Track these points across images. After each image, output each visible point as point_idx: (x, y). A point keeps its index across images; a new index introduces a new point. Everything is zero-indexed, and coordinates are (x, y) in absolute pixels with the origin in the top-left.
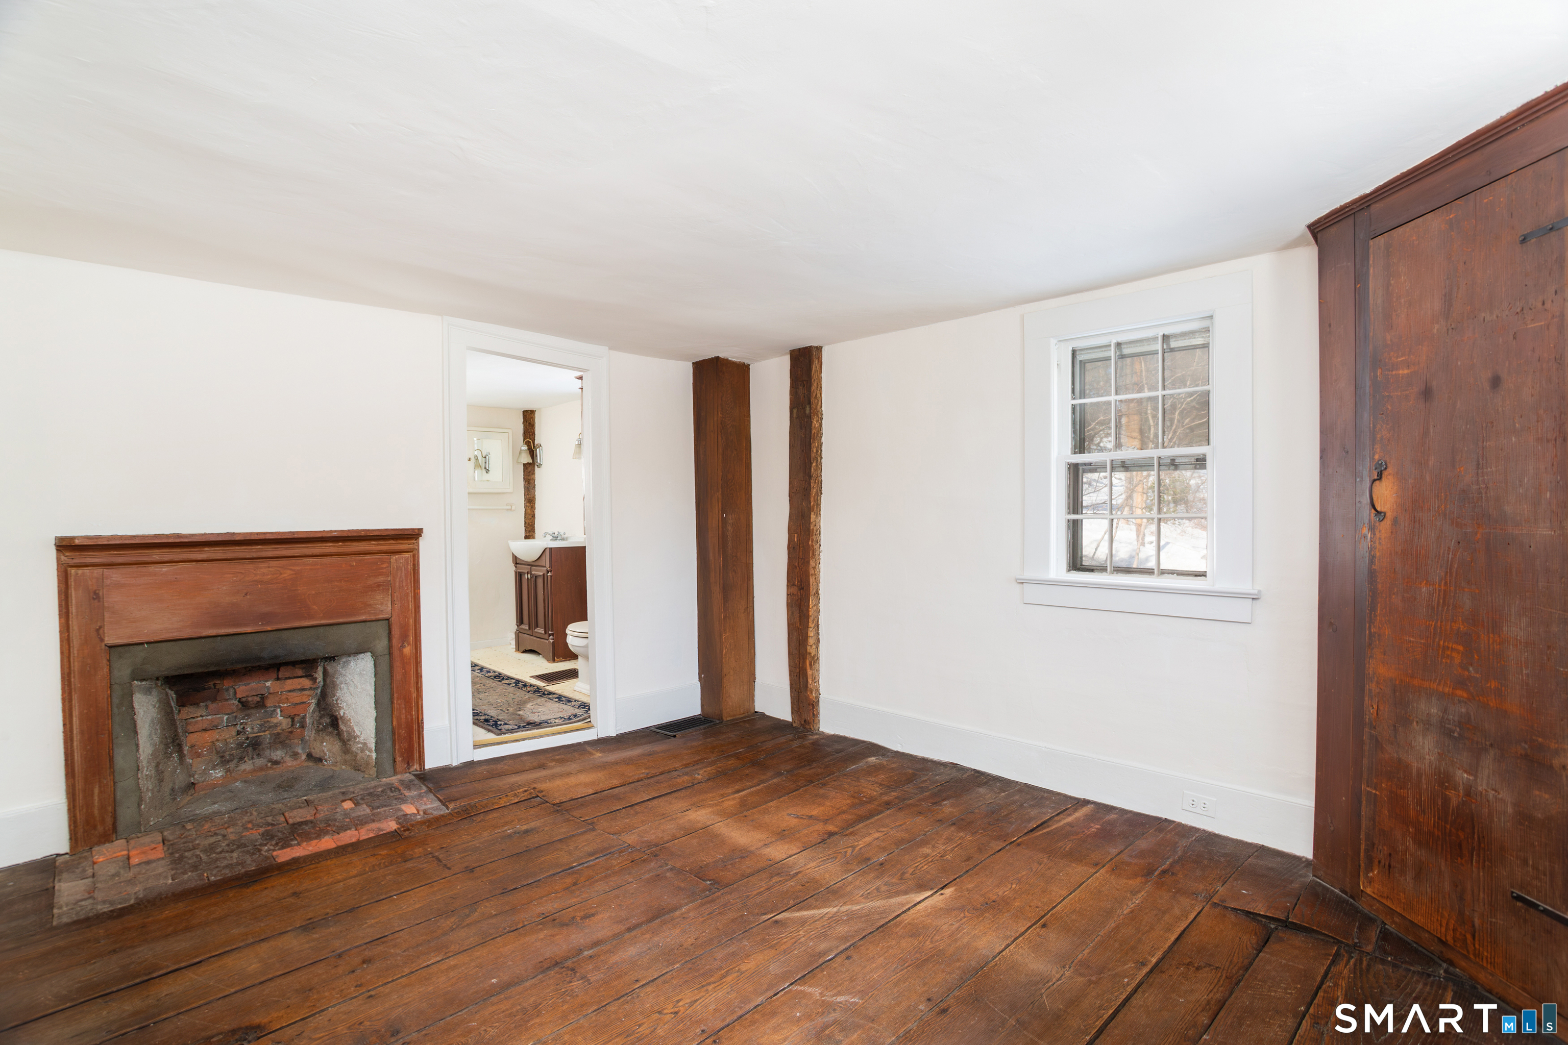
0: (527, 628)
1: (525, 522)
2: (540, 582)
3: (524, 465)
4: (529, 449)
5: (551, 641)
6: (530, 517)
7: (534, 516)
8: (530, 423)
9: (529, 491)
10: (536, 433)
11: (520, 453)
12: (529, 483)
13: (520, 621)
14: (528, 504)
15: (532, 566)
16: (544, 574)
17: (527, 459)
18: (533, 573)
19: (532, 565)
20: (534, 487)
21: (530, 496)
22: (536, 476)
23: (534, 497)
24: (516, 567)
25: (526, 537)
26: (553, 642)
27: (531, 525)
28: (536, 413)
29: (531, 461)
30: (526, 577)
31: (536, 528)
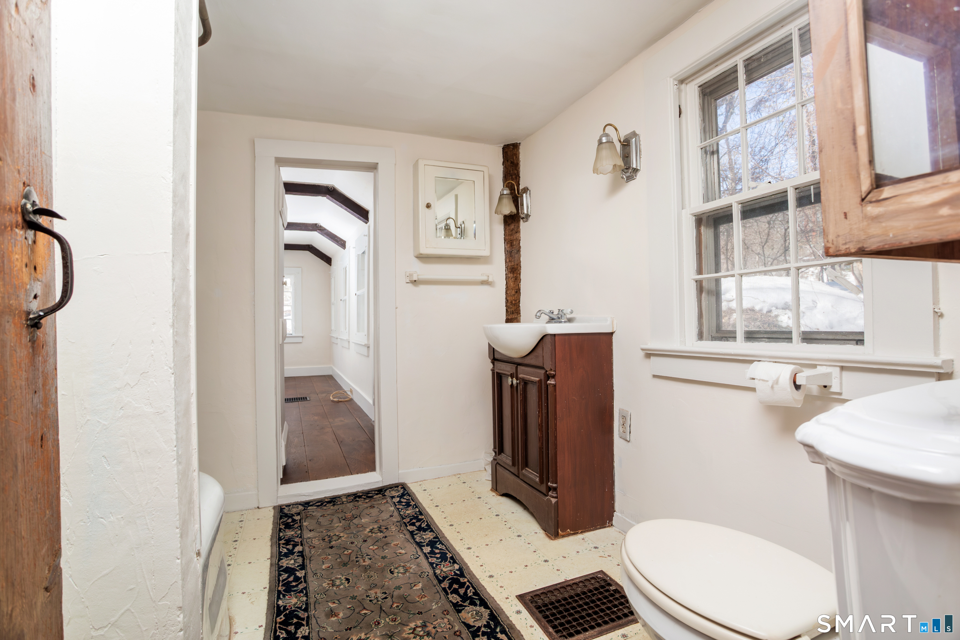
0: (509, 461)
1: (507, 301)
2: (533, 394)
3: (505, 217)
4: (511, 193)
5: (554, 500)
6: (513, 292)
7: (518, 291)
8: (512, 163)
9: (511, 256)
10: (521, 175)
11: (500, 199)
12: (512, 245)
13: (499, 447)
14: (511, 275)
15: (519, 364)
16: (540, 381)
17: (508, 208)
18: (521, 376)
19: (517, 363)
20: (519, 251)
21: (513, 264)
22: (521, 236)
23: (519, 265)
24: (493, 363)
25: (508, 321)
26: (557, 503)
27: (515, 304)
28: (521, 147)
29: (514, 211)
30: (510, 383)
31: (521, 308)
